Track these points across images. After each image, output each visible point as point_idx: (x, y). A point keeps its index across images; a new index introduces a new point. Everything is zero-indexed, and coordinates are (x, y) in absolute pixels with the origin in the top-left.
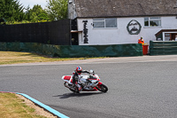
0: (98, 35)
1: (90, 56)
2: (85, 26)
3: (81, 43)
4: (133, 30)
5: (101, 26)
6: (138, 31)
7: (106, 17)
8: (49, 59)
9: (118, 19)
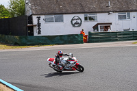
0: (49, 28)
1: (43, 44)
2: (38, 21)
3: (36, 34)
4: (76, 23)
5: (51, 21)
6: (80, 25)
7: (55, 14)
8: (10, 47)
9: (64, 15)
